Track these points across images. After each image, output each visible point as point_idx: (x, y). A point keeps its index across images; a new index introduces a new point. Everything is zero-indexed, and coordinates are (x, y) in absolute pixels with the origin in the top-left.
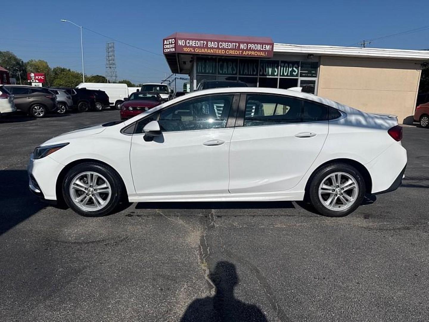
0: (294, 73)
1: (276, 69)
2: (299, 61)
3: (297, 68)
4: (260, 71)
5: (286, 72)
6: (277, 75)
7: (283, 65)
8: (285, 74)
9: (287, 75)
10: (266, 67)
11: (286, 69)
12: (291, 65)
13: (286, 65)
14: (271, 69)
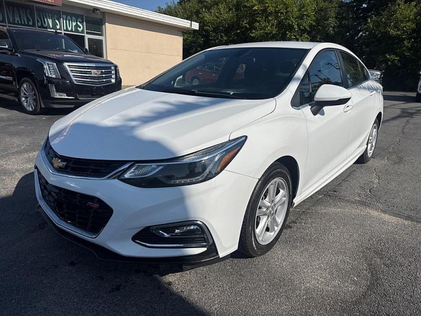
0: (78, 29)
1: (57, 21)
2: (82, 14)
3: (82, 23)
4: (38, 22)
5: (69, 27)
6: (60, 29)
7: (65, 17)
8: (70, 29)
9: (72, 31)
10: (43, 17)
11: (69, 23)
12: (74, 18)
13: (69, 17)
14: (51, 20)
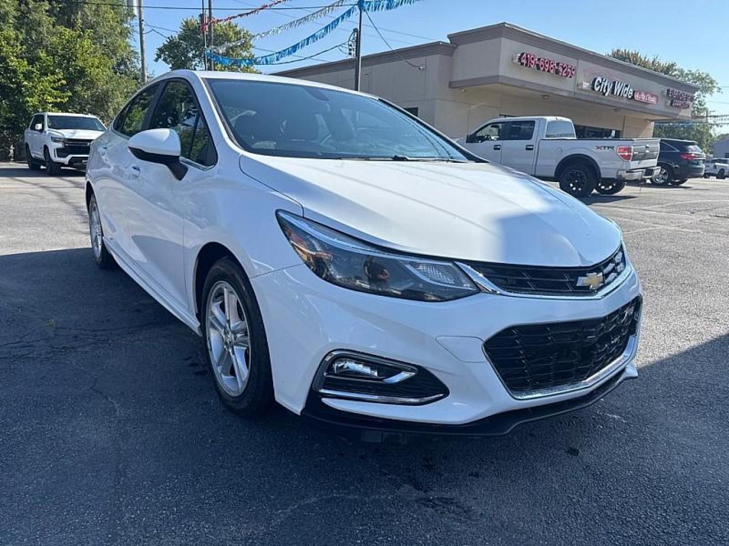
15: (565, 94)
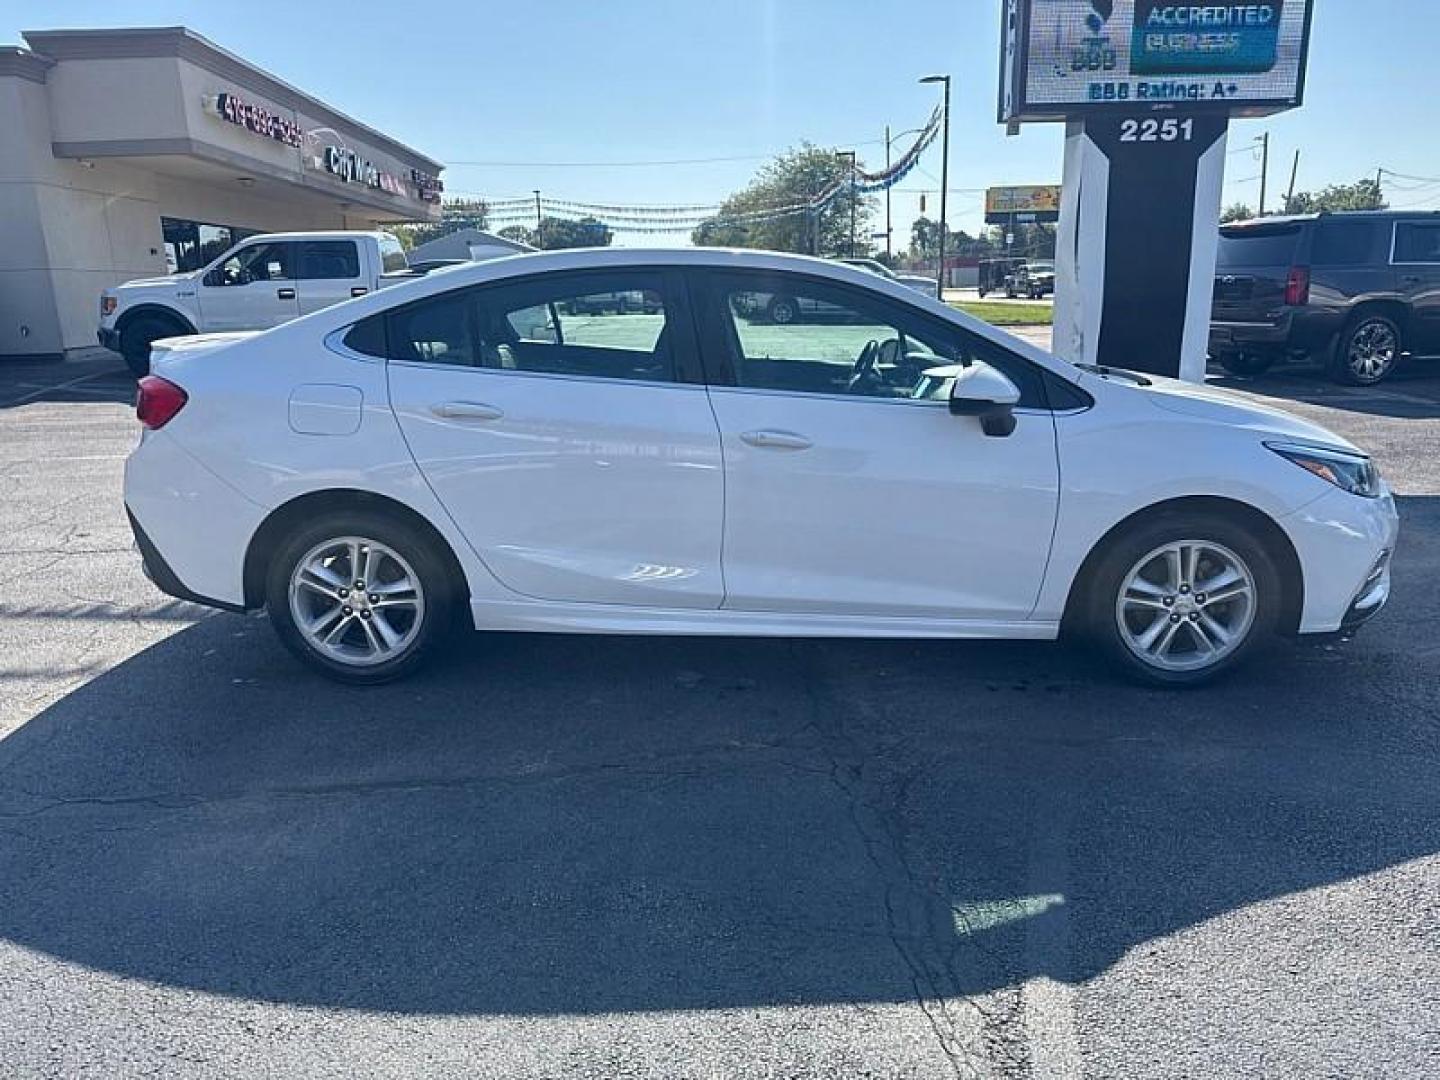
15: (291, 179)
